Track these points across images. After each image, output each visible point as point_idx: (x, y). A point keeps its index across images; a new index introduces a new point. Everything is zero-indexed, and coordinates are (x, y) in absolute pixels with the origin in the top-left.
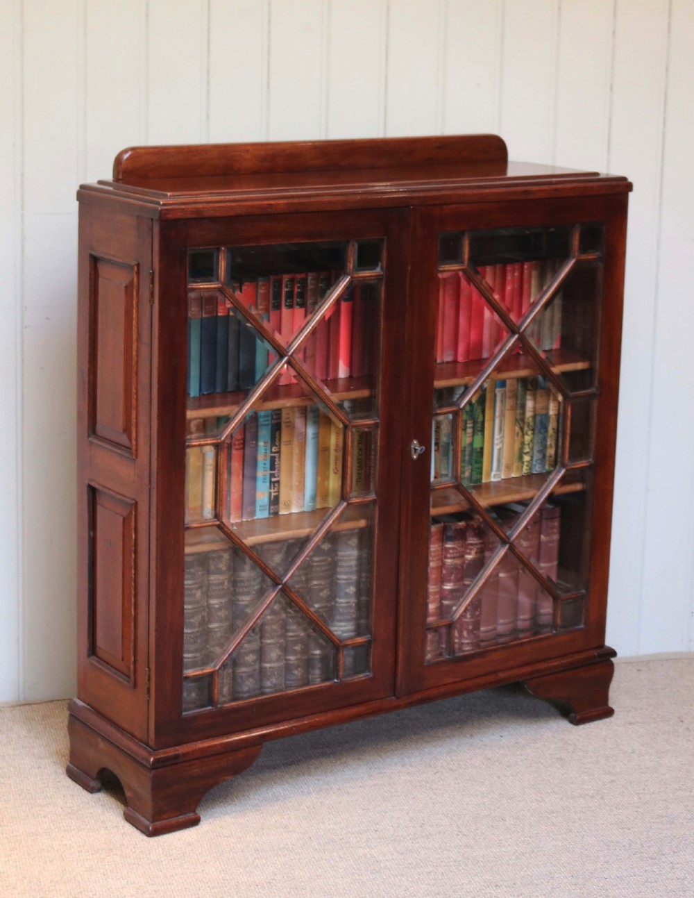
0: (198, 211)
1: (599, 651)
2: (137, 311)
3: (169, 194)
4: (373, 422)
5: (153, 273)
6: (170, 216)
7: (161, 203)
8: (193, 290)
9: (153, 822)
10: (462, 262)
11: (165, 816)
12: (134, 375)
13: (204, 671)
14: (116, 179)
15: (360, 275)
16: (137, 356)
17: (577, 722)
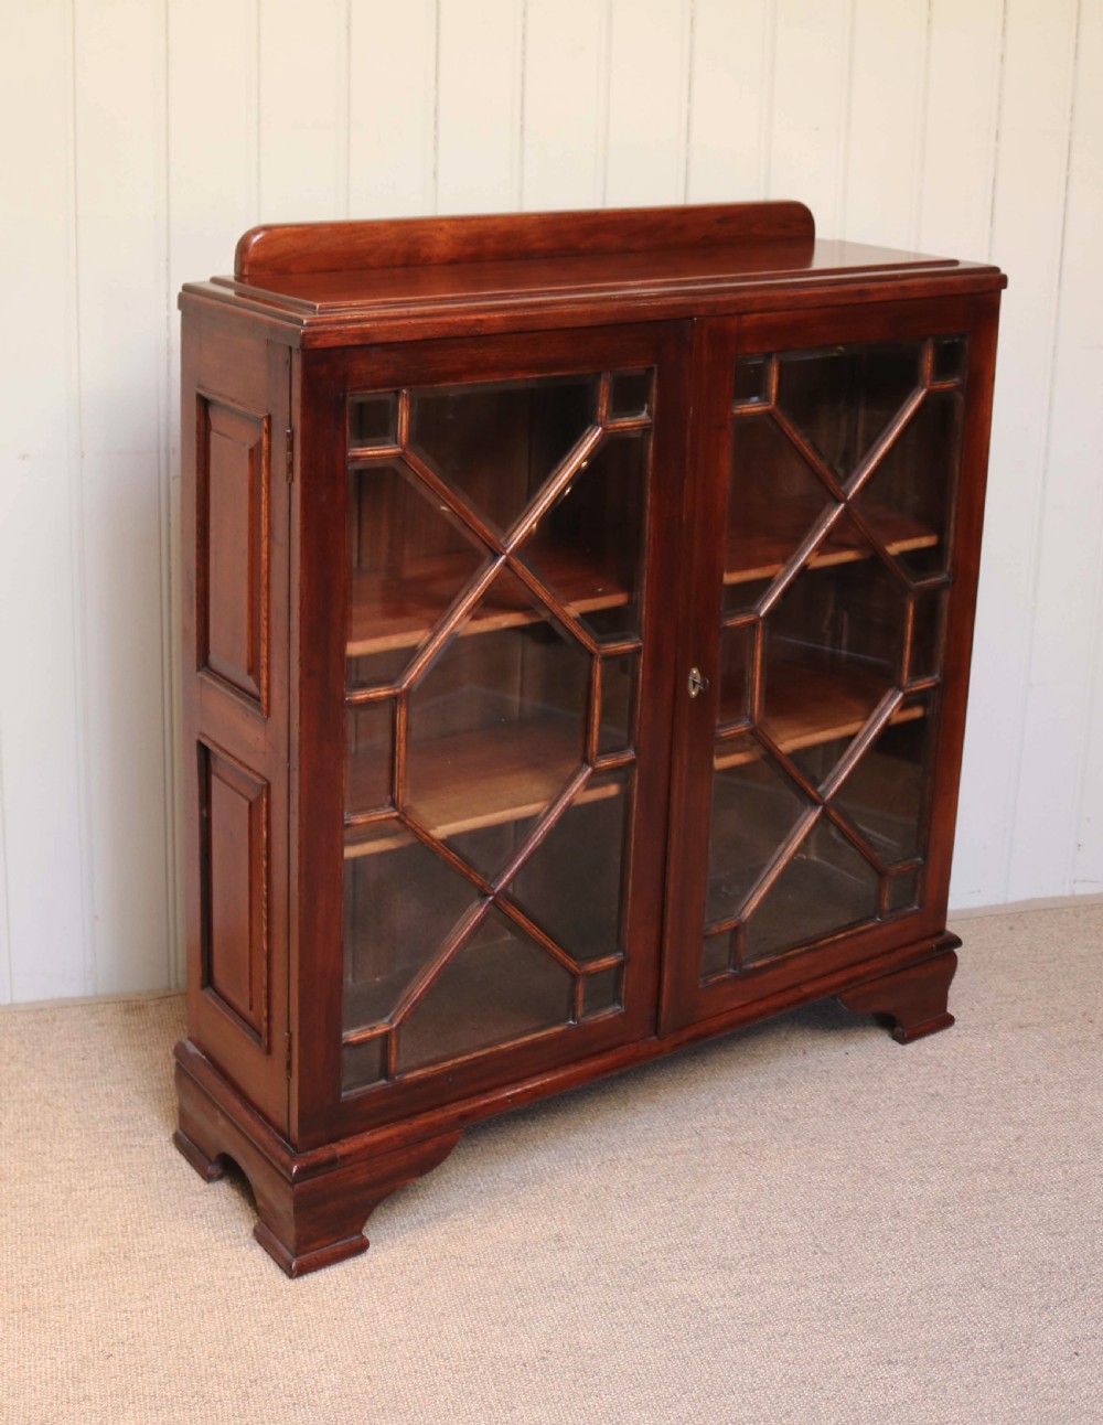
0: (364, 334)
1: (938, 940)
2: (269, 491)
3: (318, 305)
4: (632, 646)
5: (292, 433)
6: (318, 343)
7: (305, 322)
8: (356, 458)
9: (296, 1256)
10: (767, 399)
11: (315, 1246)
12: (263, 590)
13: (375, 1032)
14: (240, 276)
15: (617, 425)
16: (269, 560)
17: (903, 1039)
